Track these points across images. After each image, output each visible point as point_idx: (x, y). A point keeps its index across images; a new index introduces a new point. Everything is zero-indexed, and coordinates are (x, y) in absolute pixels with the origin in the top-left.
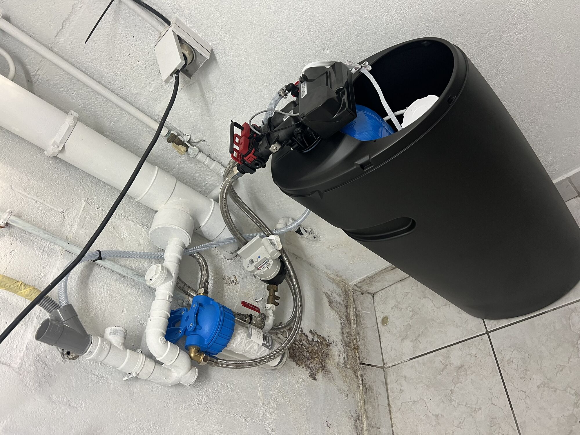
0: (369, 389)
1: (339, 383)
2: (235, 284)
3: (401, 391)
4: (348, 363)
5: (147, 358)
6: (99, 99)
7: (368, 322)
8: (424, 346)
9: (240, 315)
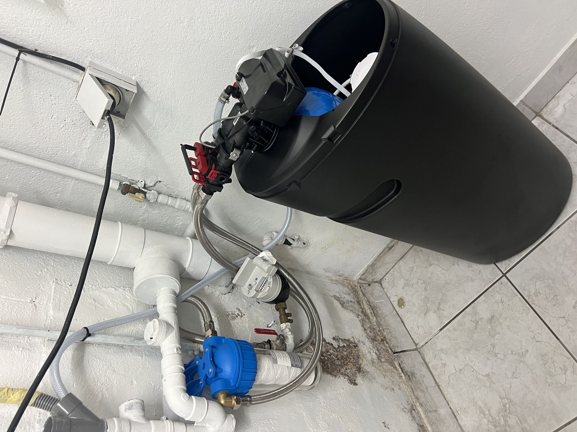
0: (411, 376)
1: (381, 379)
2: (242, 317)
3: (443, 365)
4: (382, 358)
5: (175, 423)
6: (35, 173)
7: (385, 310)
8: (449, 312)
9: (257, 345)
